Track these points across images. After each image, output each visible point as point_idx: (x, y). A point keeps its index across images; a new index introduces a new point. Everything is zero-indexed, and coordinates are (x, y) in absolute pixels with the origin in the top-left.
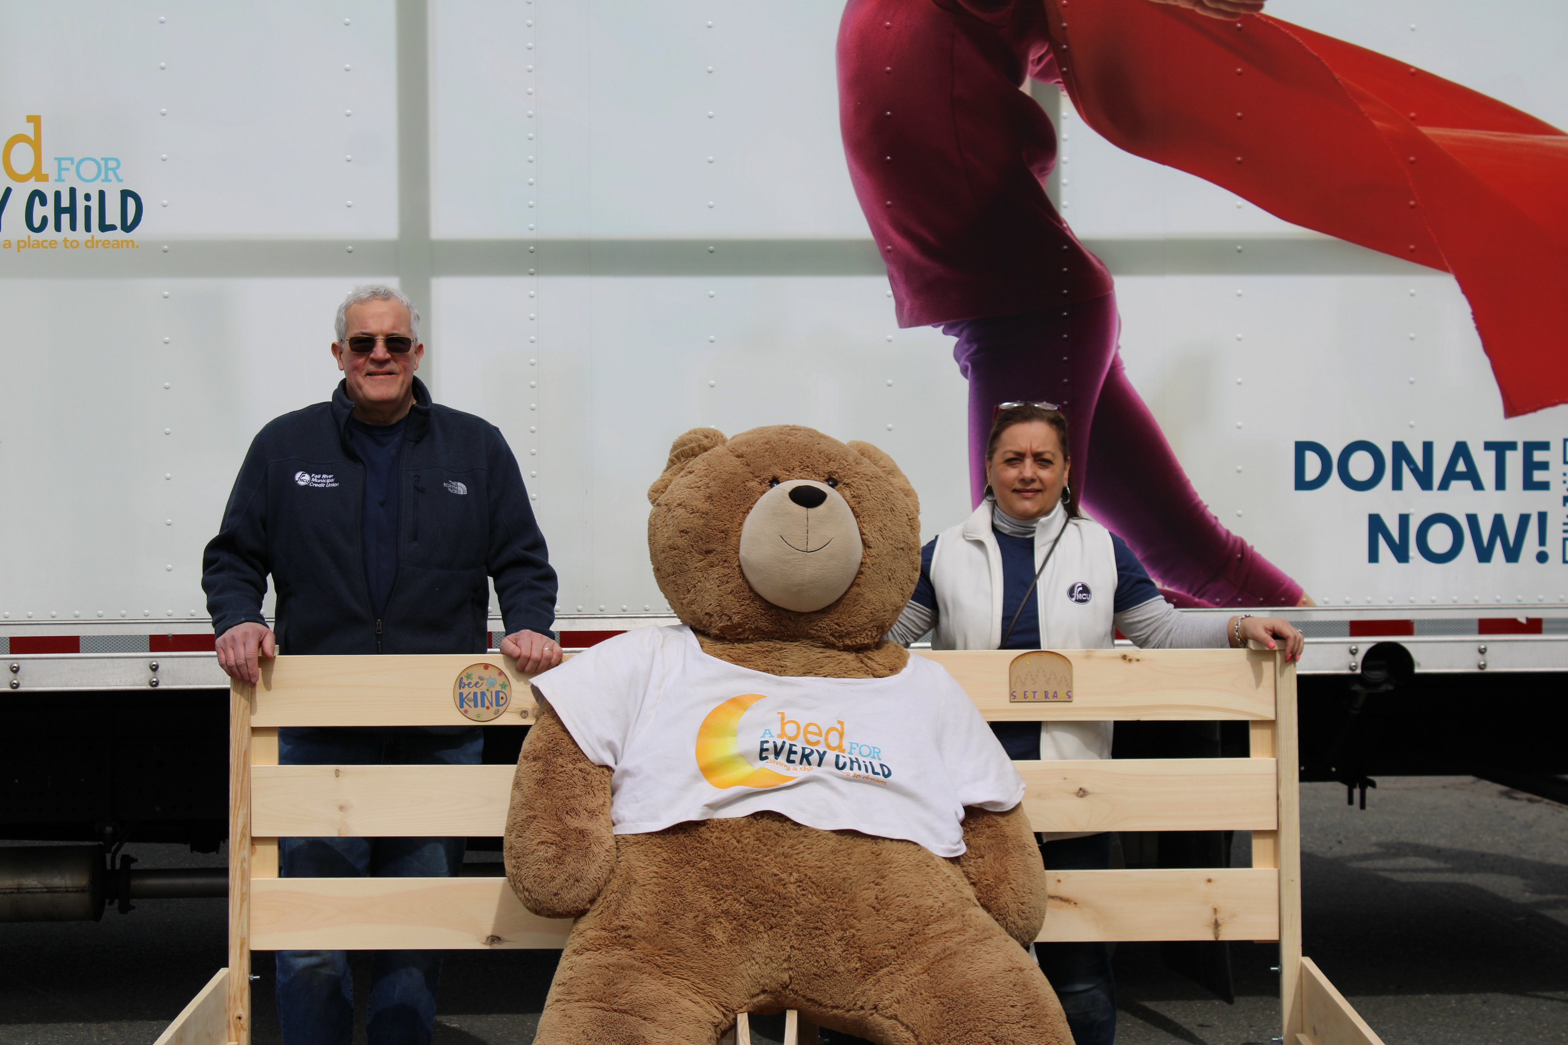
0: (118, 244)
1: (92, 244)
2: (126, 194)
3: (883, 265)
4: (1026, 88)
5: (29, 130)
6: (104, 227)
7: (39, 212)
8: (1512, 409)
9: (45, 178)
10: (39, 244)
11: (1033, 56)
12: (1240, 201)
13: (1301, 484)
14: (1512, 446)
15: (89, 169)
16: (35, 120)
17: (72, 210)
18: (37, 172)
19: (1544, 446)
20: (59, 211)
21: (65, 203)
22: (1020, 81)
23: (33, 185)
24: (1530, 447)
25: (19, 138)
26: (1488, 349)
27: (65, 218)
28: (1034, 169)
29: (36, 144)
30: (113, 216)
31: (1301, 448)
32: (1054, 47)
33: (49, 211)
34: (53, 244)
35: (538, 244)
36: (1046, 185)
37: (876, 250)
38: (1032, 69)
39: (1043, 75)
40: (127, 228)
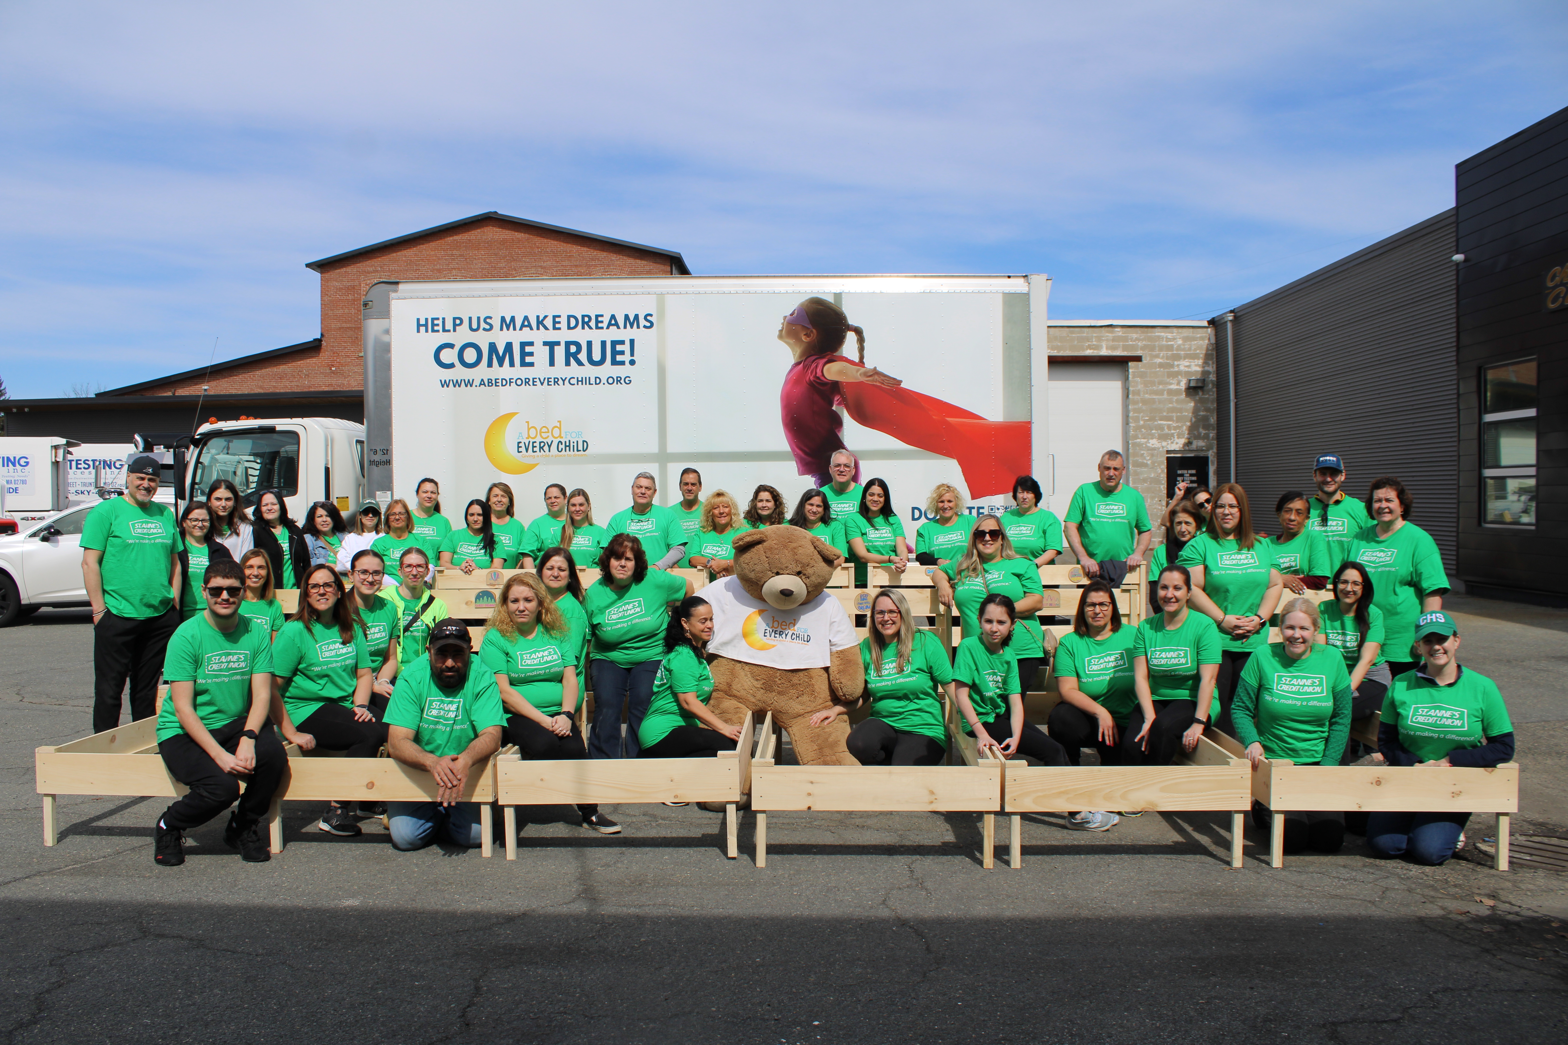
0: (582, 455)
1: (575, 455)
2: (584, 441)
3: (794, 458)
4: (834, 408)
5: (558, 425)
6: (578, 451)
7: (560, 446)
8: (973, 498)
9: (562, 438)
10: (560, 456)
11: (836, 399)
12: (895, 439)
13: (914, 519)
14: (974, 508)
15: (574, 435)
16: (560, 422)
17: (569, 446)
18: (560, 436)
19: (983, 508)
20: (566, 446)
21: (568, 444)
22: (832, 406)
23: (559, 439)
24: (979, 508)
25: (556, 427)
26: (966, 480)
27: (568, 448)
28: (836, 431)
29: (560, 428)
30: (580, 448)
31: (914, 509)
32: (842, 396)
33: (563, 447)
34: (564, 455)
35: (696, 453)
36: (840, 435)
37: (792, 454)
38: (835, 403)
39: (839, 404)
40: (584, 451)
